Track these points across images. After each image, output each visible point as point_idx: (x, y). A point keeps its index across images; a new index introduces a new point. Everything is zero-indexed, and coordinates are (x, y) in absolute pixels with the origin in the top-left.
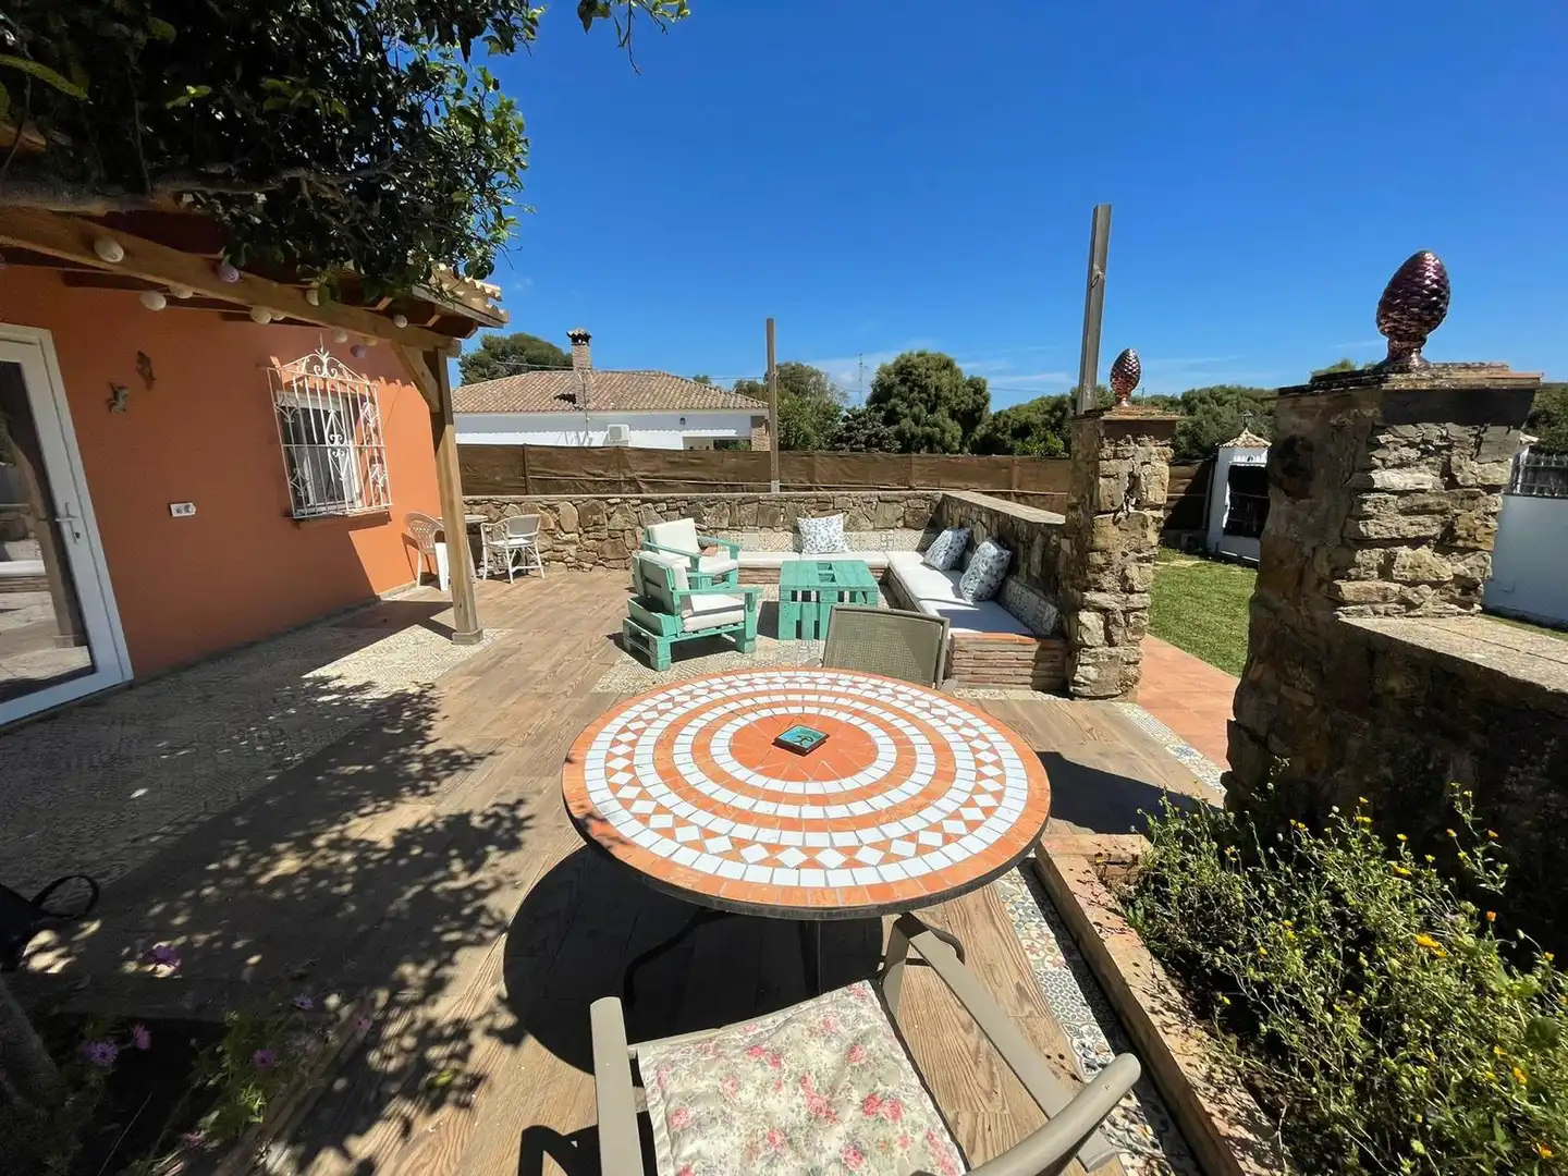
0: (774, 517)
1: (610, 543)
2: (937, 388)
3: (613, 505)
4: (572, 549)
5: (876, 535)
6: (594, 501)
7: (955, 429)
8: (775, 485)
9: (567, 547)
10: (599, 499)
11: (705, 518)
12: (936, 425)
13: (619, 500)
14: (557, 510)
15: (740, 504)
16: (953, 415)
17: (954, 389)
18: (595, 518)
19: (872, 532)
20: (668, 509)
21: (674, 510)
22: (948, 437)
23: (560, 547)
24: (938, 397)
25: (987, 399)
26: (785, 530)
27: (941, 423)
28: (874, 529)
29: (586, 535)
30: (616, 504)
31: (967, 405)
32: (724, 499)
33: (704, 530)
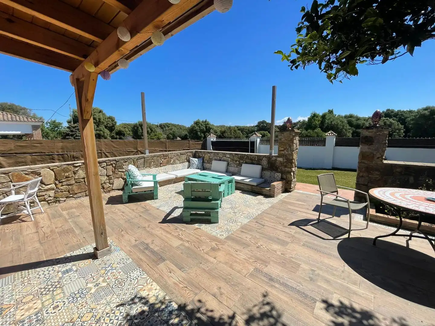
0: (150, 163)
1: (76, 185)
2: (99, 119)
3: (77, 167)
4: (52, 193)
5: (181, 165)
6: (66, 166)
7: (107, 132)
8: (147, 151)
9: (48, 193)
10: (68, 165)
11: (124, 167)
12: (101, 131)
13: (81, 164)
14: (39, 174)
15: (137, 159)
16: (106, 127)
17: (105, 119)
18: (67, 174)
19: (179, 164)
20: (107, 166)
21: (110, 165)
22: (106, 134)
23: (44, 193)
24: (99, 121)
25: (116, 123)
26: (154, 167)
27: (103, 130)
28: (180, 163)
29: (61, 184)
30: (79, 166)
31: (110, 125)
32: (131, 159)
33: (124, 172)
